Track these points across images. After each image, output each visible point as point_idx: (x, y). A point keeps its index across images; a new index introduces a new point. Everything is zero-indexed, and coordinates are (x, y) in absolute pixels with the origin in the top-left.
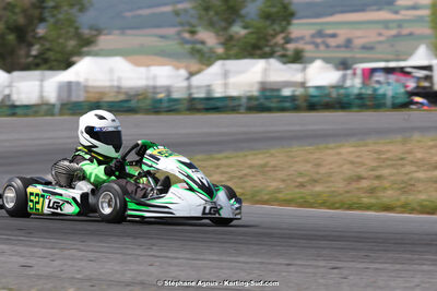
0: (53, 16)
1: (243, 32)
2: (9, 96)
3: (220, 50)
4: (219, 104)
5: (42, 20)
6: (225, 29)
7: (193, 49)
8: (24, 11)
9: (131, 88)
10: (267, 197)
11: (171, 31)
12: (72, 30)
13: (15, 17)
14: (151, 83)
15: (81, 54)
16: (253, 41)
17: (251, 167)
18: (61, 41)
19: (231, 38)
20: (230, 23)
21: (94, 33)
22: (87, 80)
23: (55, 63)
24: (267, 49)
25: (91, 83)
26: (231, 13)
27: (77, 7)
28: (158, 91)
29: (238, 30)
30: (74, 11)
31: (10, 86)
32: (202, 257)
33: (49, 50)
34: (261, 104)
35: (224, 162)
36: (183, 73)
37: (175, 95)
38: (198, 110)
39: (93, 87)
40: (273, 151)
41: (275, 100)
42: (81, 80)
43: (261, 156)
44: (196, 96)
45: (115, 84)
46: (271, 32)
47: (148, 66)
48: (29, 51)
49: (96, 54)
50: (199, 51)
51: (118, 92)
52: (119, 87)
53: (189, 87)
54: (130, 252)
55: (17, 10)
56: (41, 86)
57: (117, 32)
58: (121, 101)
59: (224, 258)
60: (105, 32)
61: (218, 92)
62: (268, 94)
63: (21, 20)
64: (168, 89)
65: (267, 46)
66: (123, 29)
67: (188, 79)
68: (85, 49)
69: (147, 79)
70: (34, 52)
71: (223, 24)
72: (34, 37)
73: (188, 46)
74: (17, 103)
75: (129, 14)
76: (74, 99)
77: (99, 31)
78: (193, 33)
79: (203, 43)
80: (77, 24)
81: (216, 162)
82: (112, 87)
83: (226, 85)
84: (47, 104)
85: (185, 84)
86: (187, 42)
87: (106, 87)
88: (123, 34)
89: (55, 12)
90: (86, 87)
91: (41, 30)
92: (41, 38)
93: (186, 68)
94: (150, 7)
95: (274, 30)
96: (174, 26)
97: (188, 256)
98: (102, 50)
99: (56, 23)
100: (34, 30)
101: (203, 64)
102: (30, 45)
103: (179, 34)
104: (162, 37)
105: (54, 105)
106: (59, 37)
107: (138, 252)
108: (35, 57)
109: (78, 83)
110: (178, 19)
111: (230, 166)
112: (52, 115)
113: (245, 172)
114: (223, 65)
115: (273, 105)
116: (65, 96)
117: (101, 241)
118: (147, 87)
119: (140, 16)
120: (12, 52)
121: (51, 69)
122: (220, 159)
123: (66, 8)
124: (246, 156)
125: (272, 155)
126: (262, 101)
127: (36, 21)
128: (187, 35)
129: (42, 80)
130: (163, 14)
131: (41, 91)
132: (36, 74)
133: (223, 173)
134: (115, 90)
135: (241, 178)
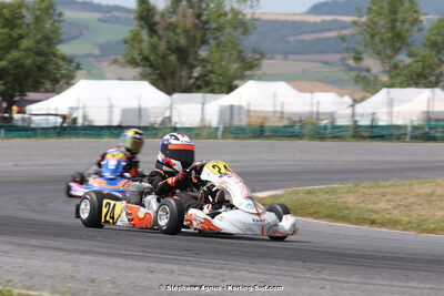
0: (216, 38)
1: (408, 60)
2: (170, 118)
3: (385, 78)
4: (384, 133)
5: (204, 42)
6: (391, 57)
7: (358, 76)
8: (186, 32)
9: (295, 114)
10: (432, 226)
11: (335, 57)
12: (235, 53)
13: (176, 38)
14: (315, 110)
15: (244, 78)
16: (419, 70)
17: (418, 196)
18: (224, 63)
19: (396, 66)
20: (396, 51)
21: (257, 57)
22: (249, 105)
23: (216, 87)
24: (433, 79)
25: (252, 108)
26: (397, 40)
27: (241, 30)
28: (321, 117)
29: (403, 58)
30: (238, 33)
31: (171, 108)
32: (373, 282)
33: (210, 72)
34: (426, 133)
35: (390, 190)
36: (347, 100)
37: (340, 122)
38: (364, 138)
39: (255, 112)
40: (439, 181)
41: (440, 130)
42: (244, 104)
43: (427, 185)
44: (360, 123)
45: (279, 109)
46: (437, 62)
47: (312, 92)
48: (191, 73)
49: (260, 79)
50: (364, 78)
51: (282, 118)
52: (282, 113)
53: (353, 115)
54: (300, 275)
55: (179, 31)
56: (203, 109)
57: (281, 56)
58: (286, 127)
59: (394, 283)
60: (268, 56)
61: (383, 121)
62: (433, 123)
63: (183, 41)
64: (332, 116)
65: (432, 75)
66: (286, 54)
67: (353, 106)
68: (248, 73)
69: (312, 105)
70: (196, 74)
71: (389, 52)
72: (196, 59)
73: (353, 74)
74: (178, 126)
75: (292, 39)
76: (236, 122)
77: (263, 55)
78: (358, 59)
79: (368, 70)
80: (240, 48)
81: (382, 190)
82: (275, 112)
83: (390, 114)
84: (210, 128)
85: (349, 111)
86: (351, 69)
87: (268, 112)
88: (285, 58)
89: (218, 34)
90: (248, 111)
91: (203, 53)
92: (203, 60)
93: (351, 95)
94: (313, 32)
95: (440, 60)
96: (337, 52)
97: (360, 280)
98: (264, 74)
99: (218, 45)
100: (196, 52)
101: (368, 92)
102: (192, 67)
103: (343, 60)
104: (325, 63)
105: (217, 129)
106: (221, 59)
107: (308, 275)
108: (197, 79)
109: (240, 107)
110: (344, 45)
111: (396, 194)
112: (216, 138)
113: (411, 200)
114: (389, 93)
115: (438, 135)
116: (227, 119)
117: (270, 264)
118: (311, 113)
119: (304, 41)
120: (173, 74)
121: (213, 92)
122: (386, 187)
123: (228, 30)
124: (412, 185)
125: (438, 184)
126: (427, 130)
127: (198, 43)
128: (351, 62)
129: (203, 104)
130: (326, 39)
131: (203, 115)
132: (198, 96)
133: (389, 201)
134: (279, 115)
135: (406, 206)
